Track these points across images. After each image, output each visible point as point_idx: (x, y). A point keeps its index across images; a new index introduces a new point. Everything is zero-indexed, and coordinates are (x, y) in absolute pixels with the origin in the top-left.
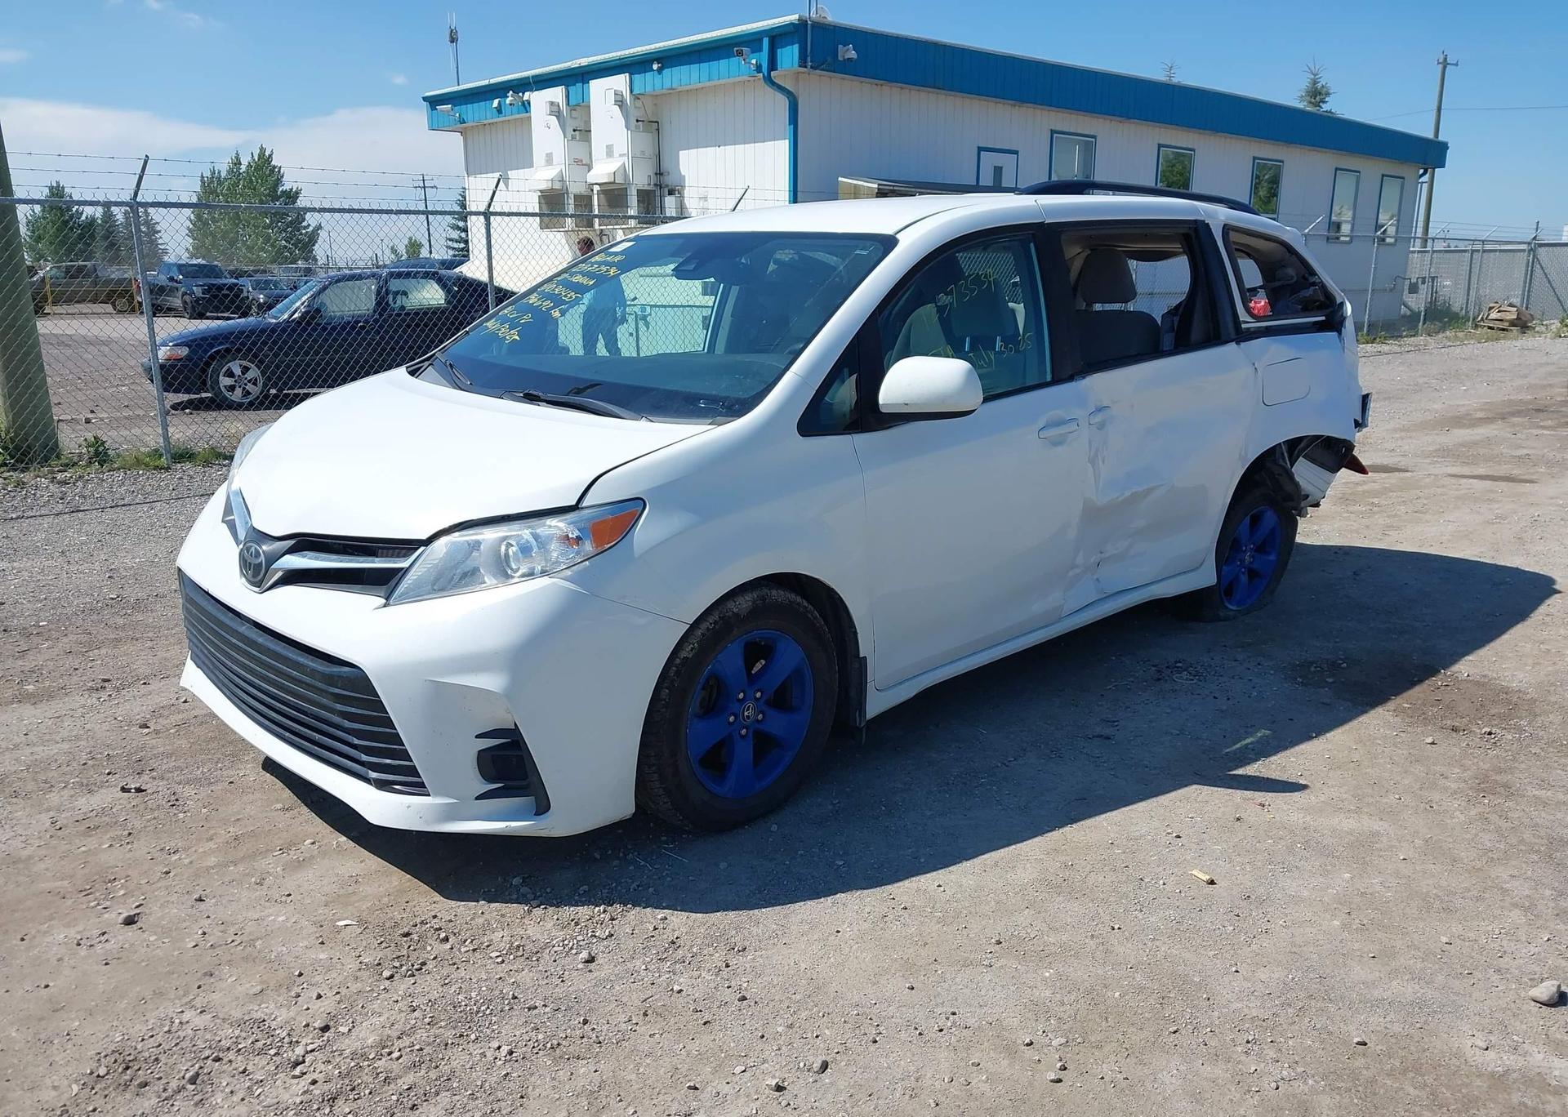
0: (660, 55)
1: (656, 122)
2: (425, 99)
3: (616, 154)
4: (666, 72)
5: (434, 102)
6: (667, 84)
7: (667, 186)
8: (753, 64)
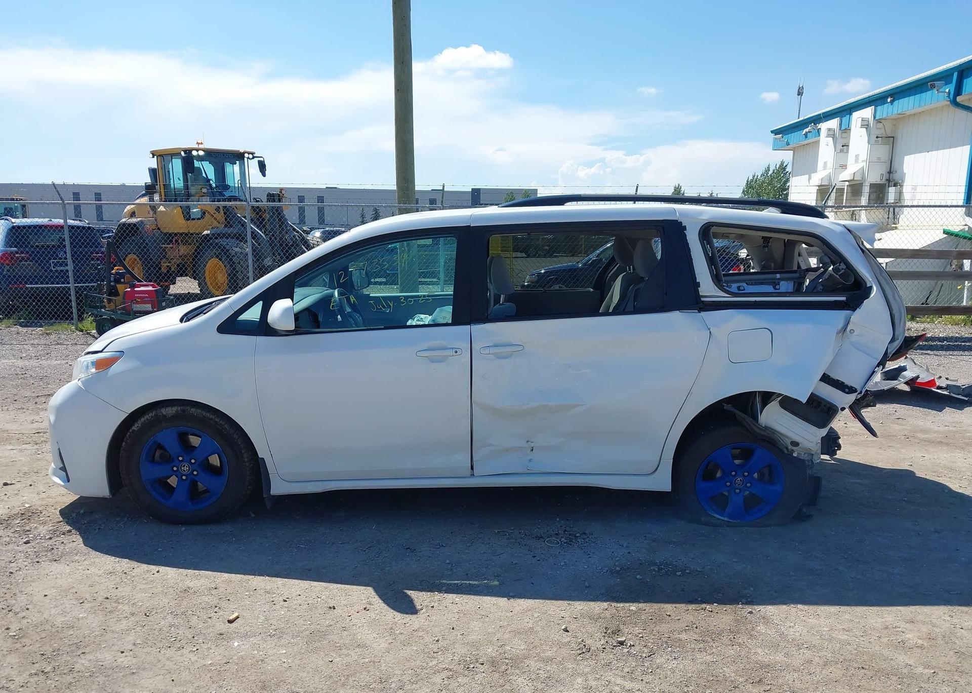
0: (892, 92)
1: (892, 137)
2: (772, 132)
3: (860, 161)
4: (896, 102)
5: (776, 132)
6: (895, 112)
7: (894, 180)
8: (946, 92)
